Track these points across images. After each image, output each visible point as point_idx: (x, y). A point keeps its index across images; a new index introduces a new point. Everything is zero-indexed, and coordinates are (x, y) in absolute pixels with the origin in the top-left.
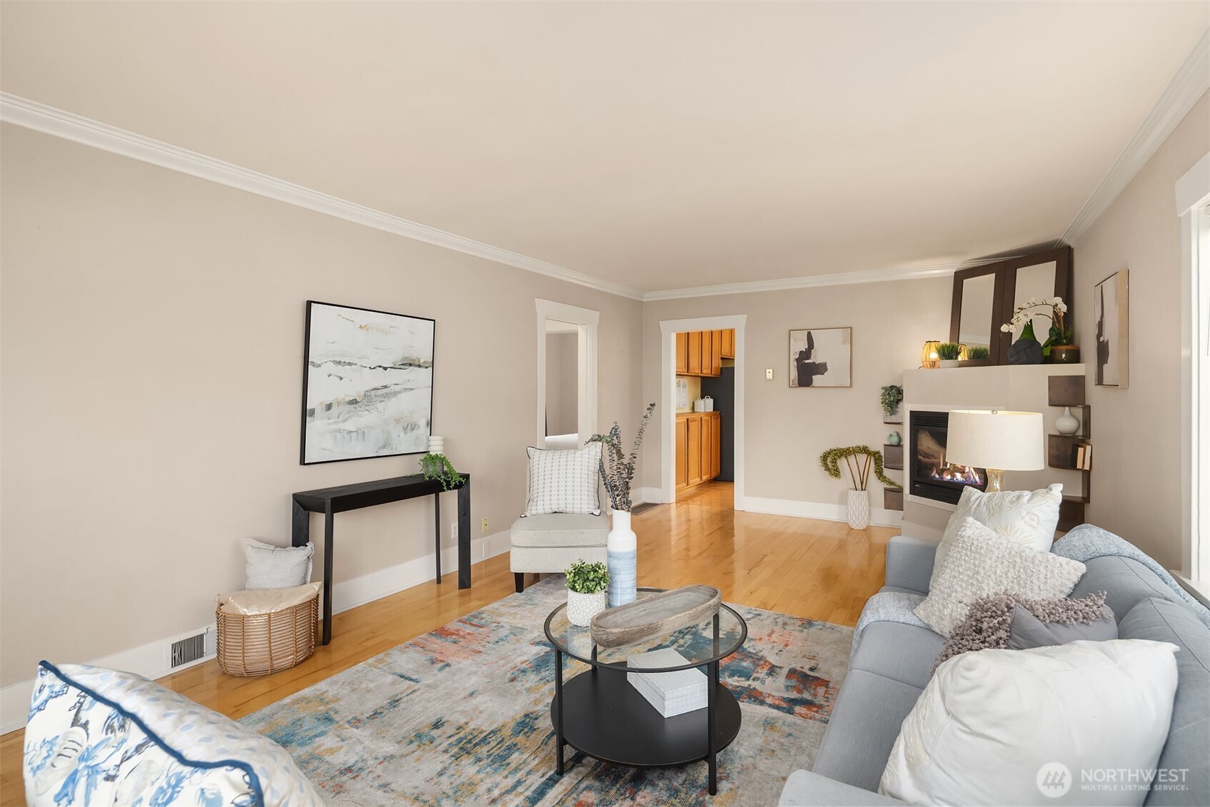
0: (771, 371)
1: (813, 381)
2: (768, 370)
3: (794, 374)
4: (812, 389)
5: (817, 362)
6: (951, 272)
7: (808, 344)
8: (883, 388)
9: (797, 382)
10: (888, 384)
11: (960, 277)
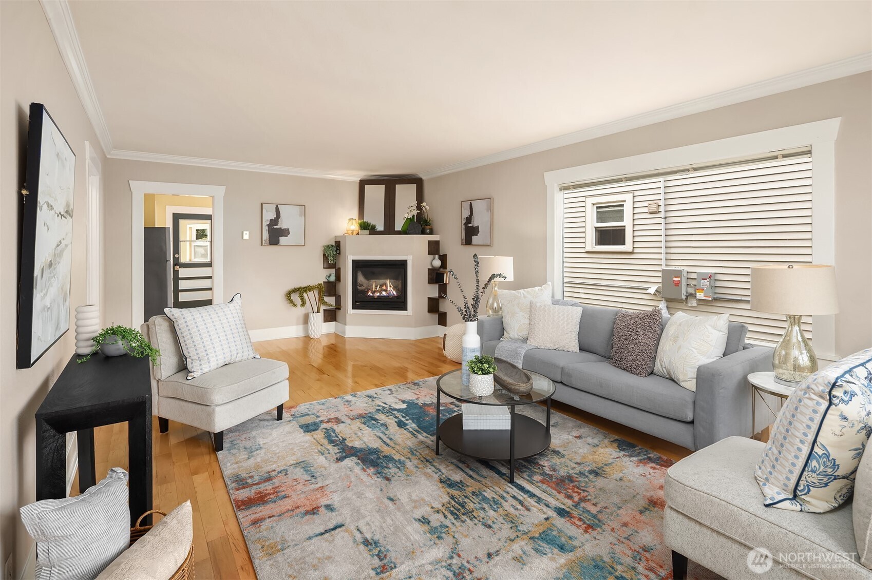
0: (248, 232)
1: (280, 241)
2: (245, 232)
3: (266, 235)
4: (279, 247)
5: (283, 228)
6: (358, 180)
7: (277, 214)
8: (324, 247)
9: (268, 242)
10: (327, 244)
11: (363, 183)
